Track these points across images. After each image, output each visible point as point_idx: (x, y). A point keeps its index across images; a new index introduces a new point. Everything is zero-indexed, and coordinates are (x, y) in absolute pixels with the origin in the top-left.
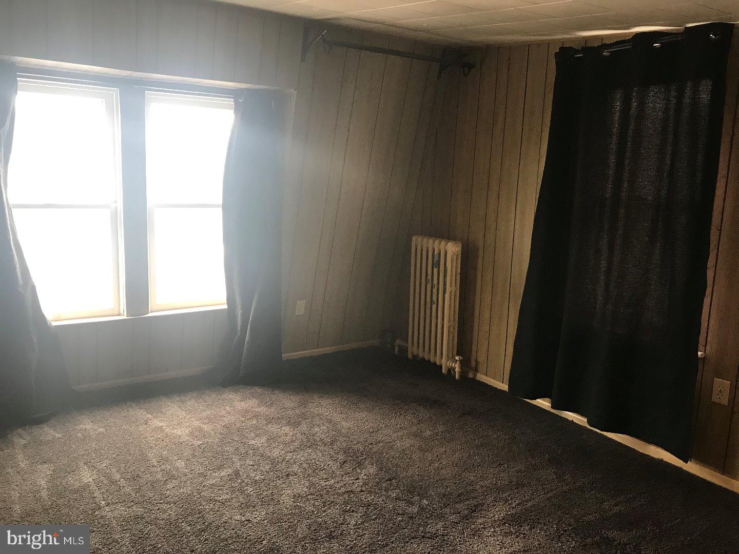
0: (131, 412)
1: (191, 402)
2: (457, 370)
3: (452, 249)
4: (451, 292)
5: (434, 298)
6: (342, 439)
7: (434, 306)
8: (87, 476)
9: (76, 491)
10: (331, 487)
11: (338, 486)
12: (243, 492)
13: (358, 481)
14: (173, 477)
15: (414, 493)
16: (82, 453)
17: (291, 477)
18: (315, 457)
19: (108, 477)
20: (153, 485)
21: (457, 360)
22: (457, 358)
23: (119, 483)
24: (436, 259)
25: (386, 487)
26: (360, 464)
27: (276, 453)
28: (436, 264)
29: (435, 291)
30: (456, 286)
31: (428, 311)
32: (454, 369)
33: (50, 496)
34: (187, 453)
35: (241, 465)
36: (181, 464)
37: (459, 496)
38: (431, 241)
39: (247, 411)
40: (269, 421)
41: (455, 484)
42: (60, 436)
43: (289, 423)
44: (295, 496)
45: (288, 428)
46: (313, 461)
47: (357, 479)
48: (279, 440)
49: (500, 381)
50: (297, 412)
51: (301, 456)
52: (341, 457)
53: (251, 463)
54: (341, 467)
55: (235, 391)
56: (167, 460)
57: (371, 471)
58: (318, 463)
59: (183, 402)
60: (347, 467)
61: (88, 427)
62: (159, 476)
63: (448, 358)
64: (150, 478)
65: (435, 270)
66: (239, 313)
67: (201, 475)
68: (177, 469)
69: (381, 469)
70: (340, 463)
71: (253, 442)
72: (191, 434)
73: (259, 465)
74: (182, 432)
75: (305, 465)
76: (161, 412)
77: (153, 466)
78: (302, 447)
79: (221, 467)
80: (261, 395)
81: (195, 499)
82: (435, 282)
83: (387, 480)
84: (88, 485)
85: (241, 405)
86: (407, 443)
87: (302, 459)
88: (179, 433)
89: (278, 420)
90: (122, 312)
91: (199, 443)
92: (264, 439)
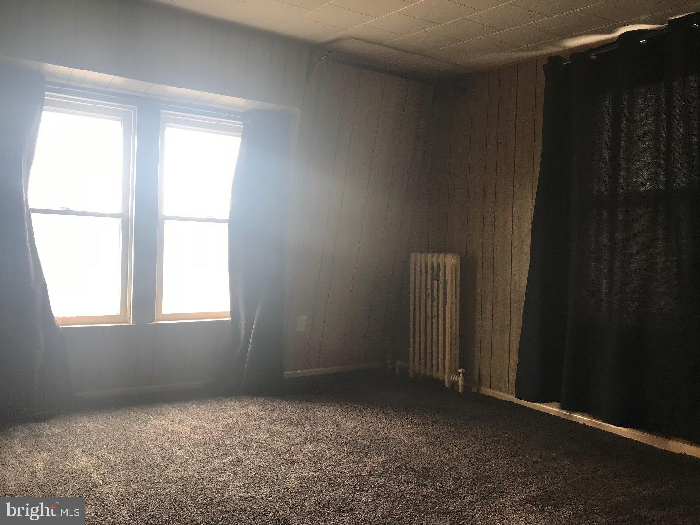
0: (133, 414)
1: (192, 408)
2: (460, 383)
3: (451, 261)
4: (451, 303)
5: (435, 312)
6: (347, 436)
7: (435, 320)
8: (84, 461)
9: (73, 473)
10: (339, 472)
11: (346, 471)
12: (246, 475)
13: (366, 468)
14: (174, 463)
15: (426, 477)
16: (81, 444)
17: (296, 464)
18: (320, 448)
19: (106, 462)
20: (153, 468)
21: (460, 373)
22: (460, 371)
23: (117, 466)
24: (435, 272)
25: (396, 473)
26: (368, 455)
27: (279, 445)
28: (436, 277)
29: (435, 304)
30: (456, 298)
31: (429, 326)
32: (457, 382)
33: (46, 476)
34: (189, 445)
35: (244, 454)
36: (182, 453)
37: (474, 480)
38: (430, 255)
39: (248, 414)
40: (272, 422)
41: (469, 470)
42: (60, 431)
43: (292, 423)
44: (300, 479)
45: (292, 427)
46: (319, 452)
47: (365, 466)
48: (282, 436)
49: (505, 392)
50: (301, 415)
51: (306, 448)
52: (347, 449)
53: (254, 453)
54: (348, 456)
55: (237, 400)
56: (167, 450)
57: (380, 460)
58: (323, 453)
59: (185, 407)
60: (354, 457)
61: (88, 425)
62: (159, 461)
63: (451, 372)
64: (151, 463)
65: (435, 283)
66: (243, 323)
67: (202, 461)
68: (178, 457)
69: (390, 459)
70: (347, 454)
71: (256, 437)
72: (193, 431)
73: (262, 454)
74: (184, 430)
75: (310, 455)
76: (163, 414)
77: (153, 454)
78: (307, 441)
79: (223, 456)
80: (263, 403)
81: (196, 479)
82: (435, 295)
83: (397, 468)
84: (85, 468)
85: (242, 410)
86: (415, 440)
87: (307, 450)
88: (181, 430)
89: (281, 421)
90: (128, 319)
91: (200, 437)
92: (268, 435)
